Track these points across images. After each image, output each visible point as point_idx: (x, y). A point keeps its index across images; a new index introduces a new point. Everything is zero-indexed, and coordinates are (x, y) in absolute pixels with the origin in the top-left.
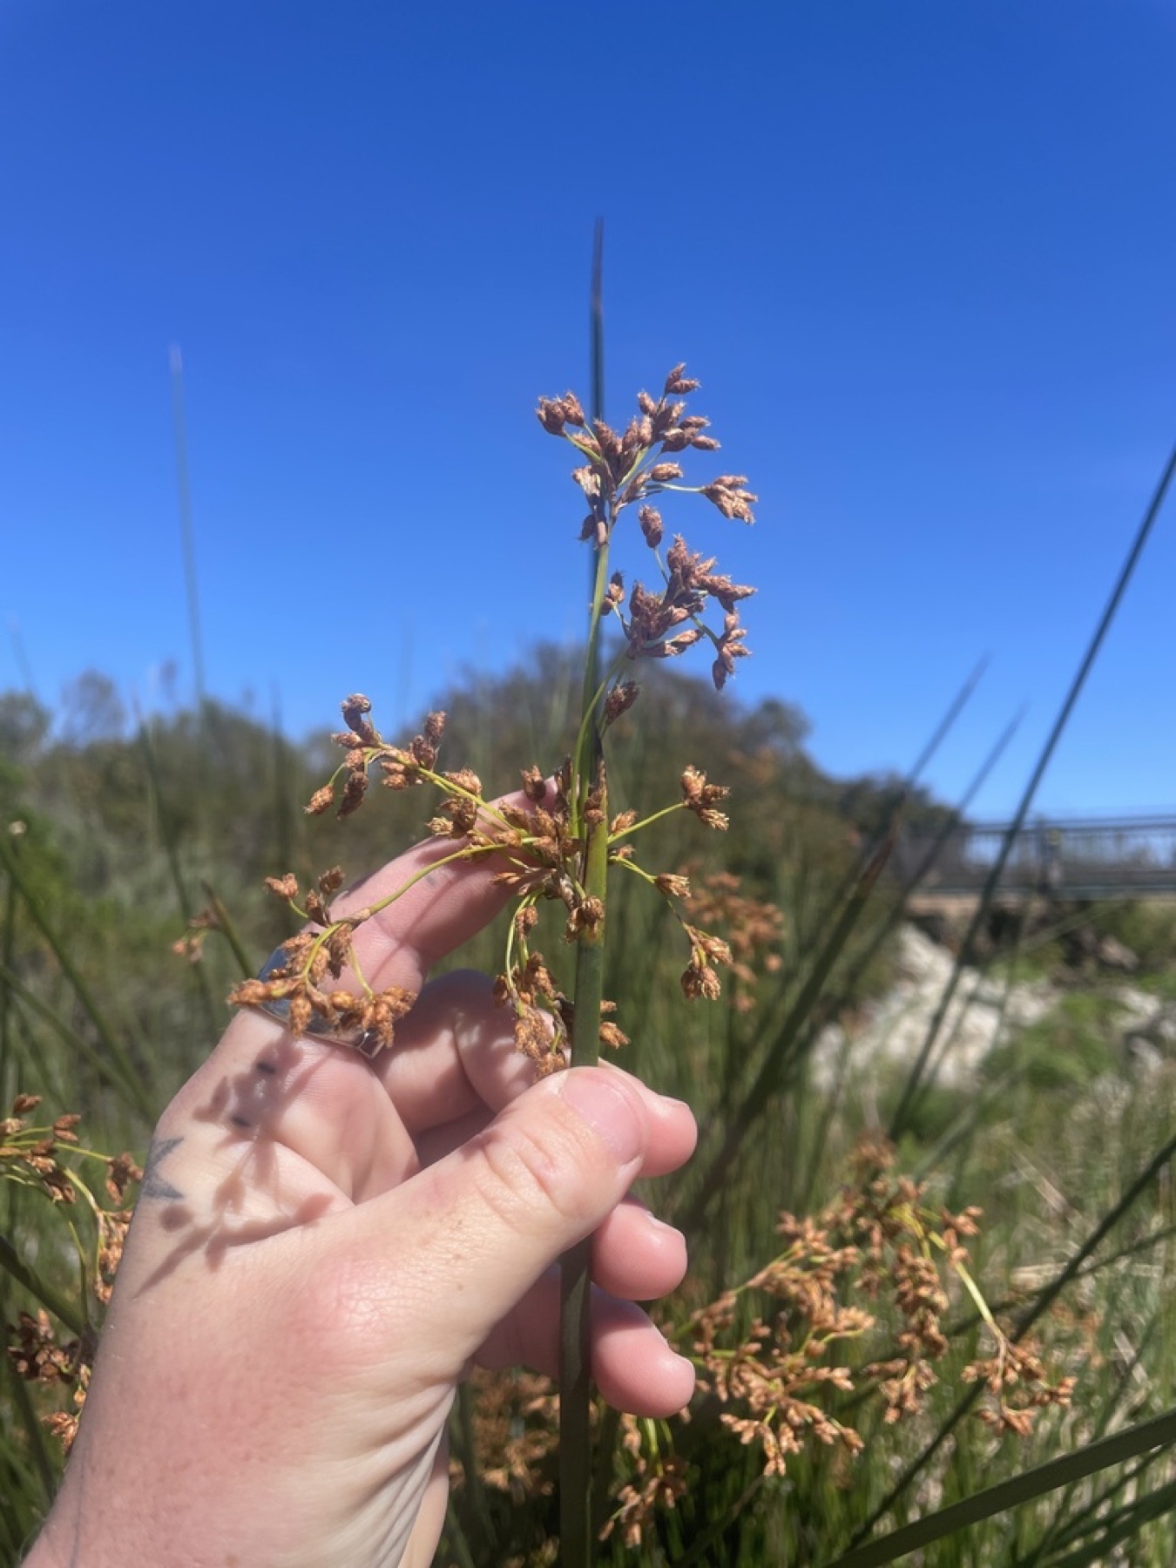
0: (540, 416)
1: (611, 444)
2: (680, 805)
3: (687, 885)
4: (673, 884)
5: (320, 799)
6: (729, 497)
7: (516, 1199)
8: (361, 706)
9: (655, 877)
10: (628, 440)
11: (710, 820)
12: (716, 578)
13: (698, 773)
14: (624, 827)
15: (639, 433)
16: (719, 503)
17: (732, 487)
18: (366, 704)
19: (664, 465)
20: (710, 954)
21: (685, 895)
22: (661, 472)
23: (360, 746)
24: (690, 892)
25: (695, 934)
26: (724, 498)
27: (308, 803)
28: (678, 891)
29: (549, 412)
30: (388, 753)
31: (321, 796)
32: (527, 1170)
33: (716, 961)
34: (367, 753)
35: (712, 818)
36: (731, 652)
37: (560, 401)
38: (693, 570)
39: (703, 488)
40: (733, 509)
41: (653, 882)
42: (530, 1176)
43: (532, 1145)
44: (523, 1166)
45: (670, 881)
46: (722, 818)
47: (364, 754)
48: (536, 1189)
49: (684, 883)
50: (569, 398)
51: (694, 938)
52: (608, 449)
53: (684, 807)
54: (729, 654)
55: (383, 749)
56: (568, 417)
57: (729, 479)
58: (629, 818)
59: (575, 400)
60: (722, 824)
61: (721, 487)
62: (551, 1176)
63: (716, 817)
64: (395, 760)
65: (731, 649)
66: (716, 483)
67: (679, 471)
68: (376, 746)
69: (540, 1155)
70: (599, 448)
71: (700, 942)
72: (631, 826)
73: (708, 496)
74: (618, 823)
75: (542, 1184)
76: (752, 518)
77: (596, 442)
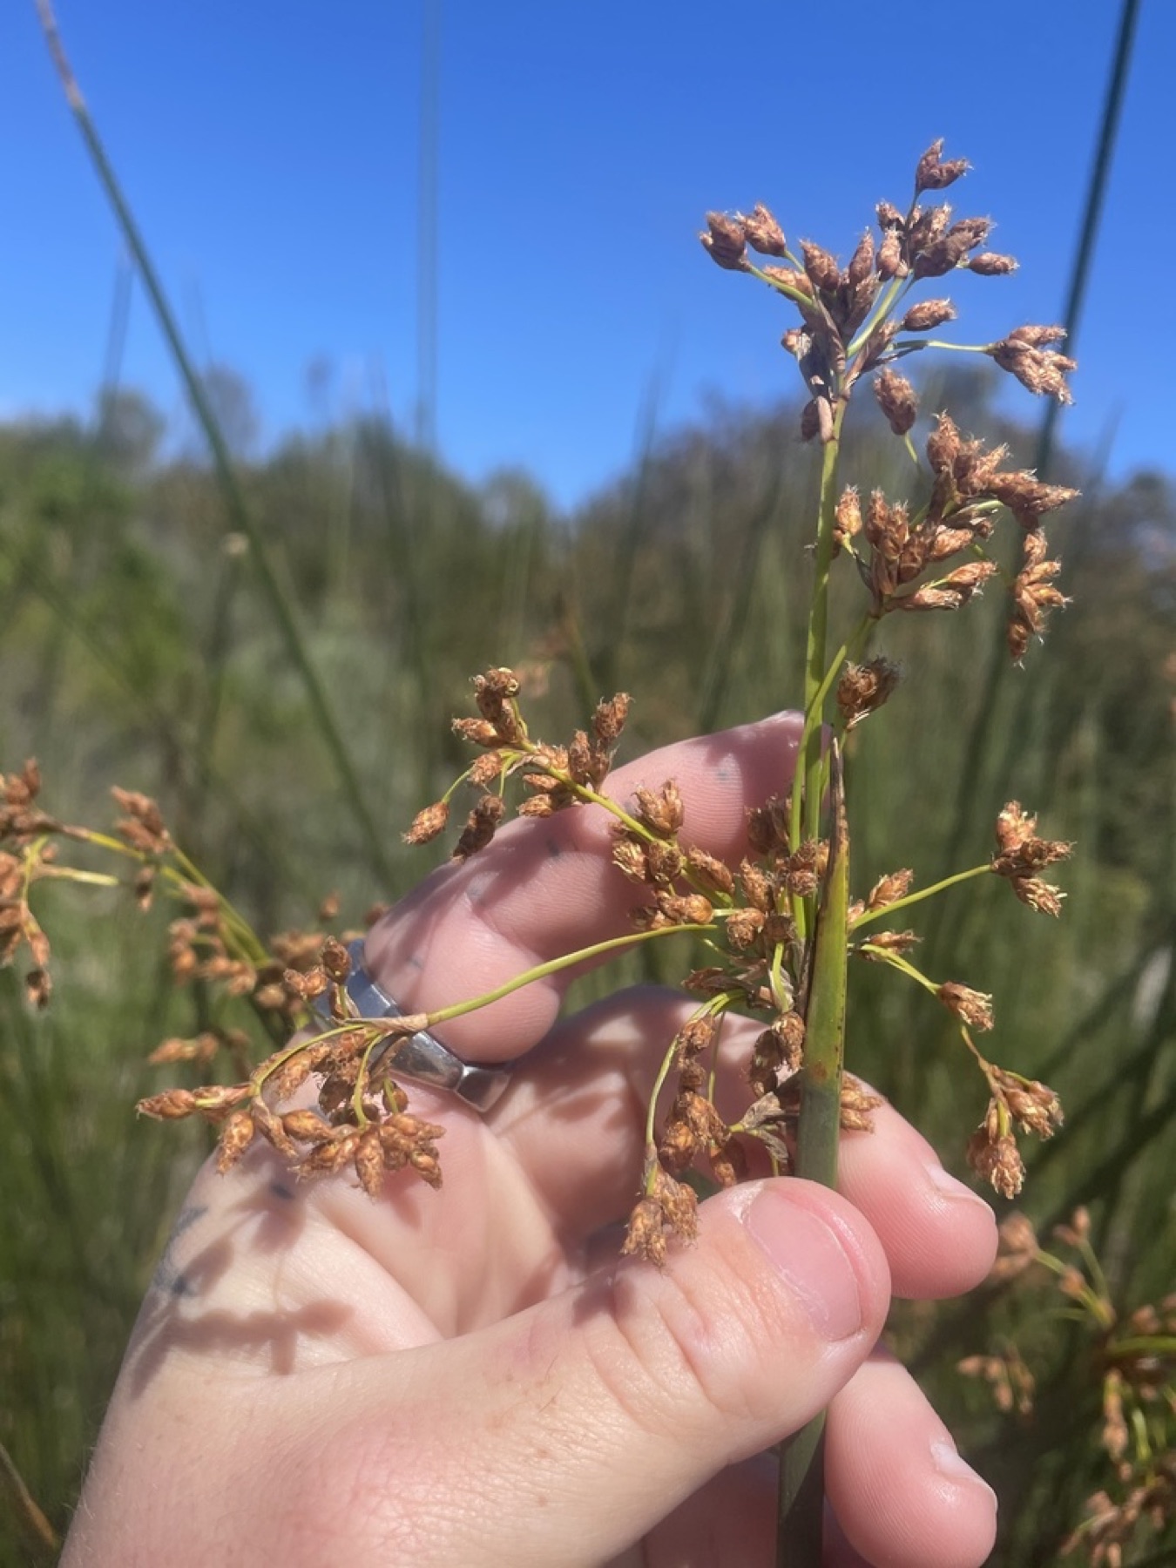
0: (704, 242)
1: (828, 275)
2: (986, 868)
3: (988, 1008)
4: (965, 1004)
5: (427, 824)
6: (1034, 359)
7: (645, 1378)
8: (505, 688)
9: (937, 986)
10: (858, 267)
11: (1030, 896)
12: (1010, 477)
13: (1025, 814)
14: (889, 898)
15: (878, 256)
16: (1019, 369)
17: (1037, 343)
18: (514, 686)
19: (927, 304)
20: (1018, 1116)
21: (982, 1024)
22: (919, 315)
23: (493, 744)
24: (991, 1019)
25: (997, 1079)
26: (1028, 361)
27: (409, 828)
28: (970, 1016)
29: (717, 234)
30: (535, 759)
31: (430, 819)
32: (667, 1334)
33: (1027, 1129)
34: (506, 758)
35: (1033, 892)
36: (1037, 600)
37: (742, 218)
38: (973, 463)
39: (991, 345)
40: (1041, 377)
41: (934, 992)
42: (671, 1344)
43: (681, 1296)
44: (662, 1327)
45: (958, 998)
46: (1052, 894)
47: (501, 761)
48: (678, 1367)
49: (983, 1004)
50: (757, 214)
51: (995, 1085)
52: (827, 287)
53: (992, 871)
54: (1034, 603)
55: (531, 753)
56: (756, 243)
57: (1034, 332)
58: (897, 884)
59: (767, 215)
60: (1050, 905)
61: (1021, 344)
62: (702, 1348)
63: (1040, 892)
64: (545, 771)
65: (1036, 595)
66: (1012, 337)
67: (950, 311)
68: (519, 747)
69: (690, 1313)
70: (809, 284)
71: (1005, 1094)
72: (901, 897)
73: (997, 358)
74: (879, 890)
75: (690, 1361)
76: (1069, 396)
77: (804, 277)
